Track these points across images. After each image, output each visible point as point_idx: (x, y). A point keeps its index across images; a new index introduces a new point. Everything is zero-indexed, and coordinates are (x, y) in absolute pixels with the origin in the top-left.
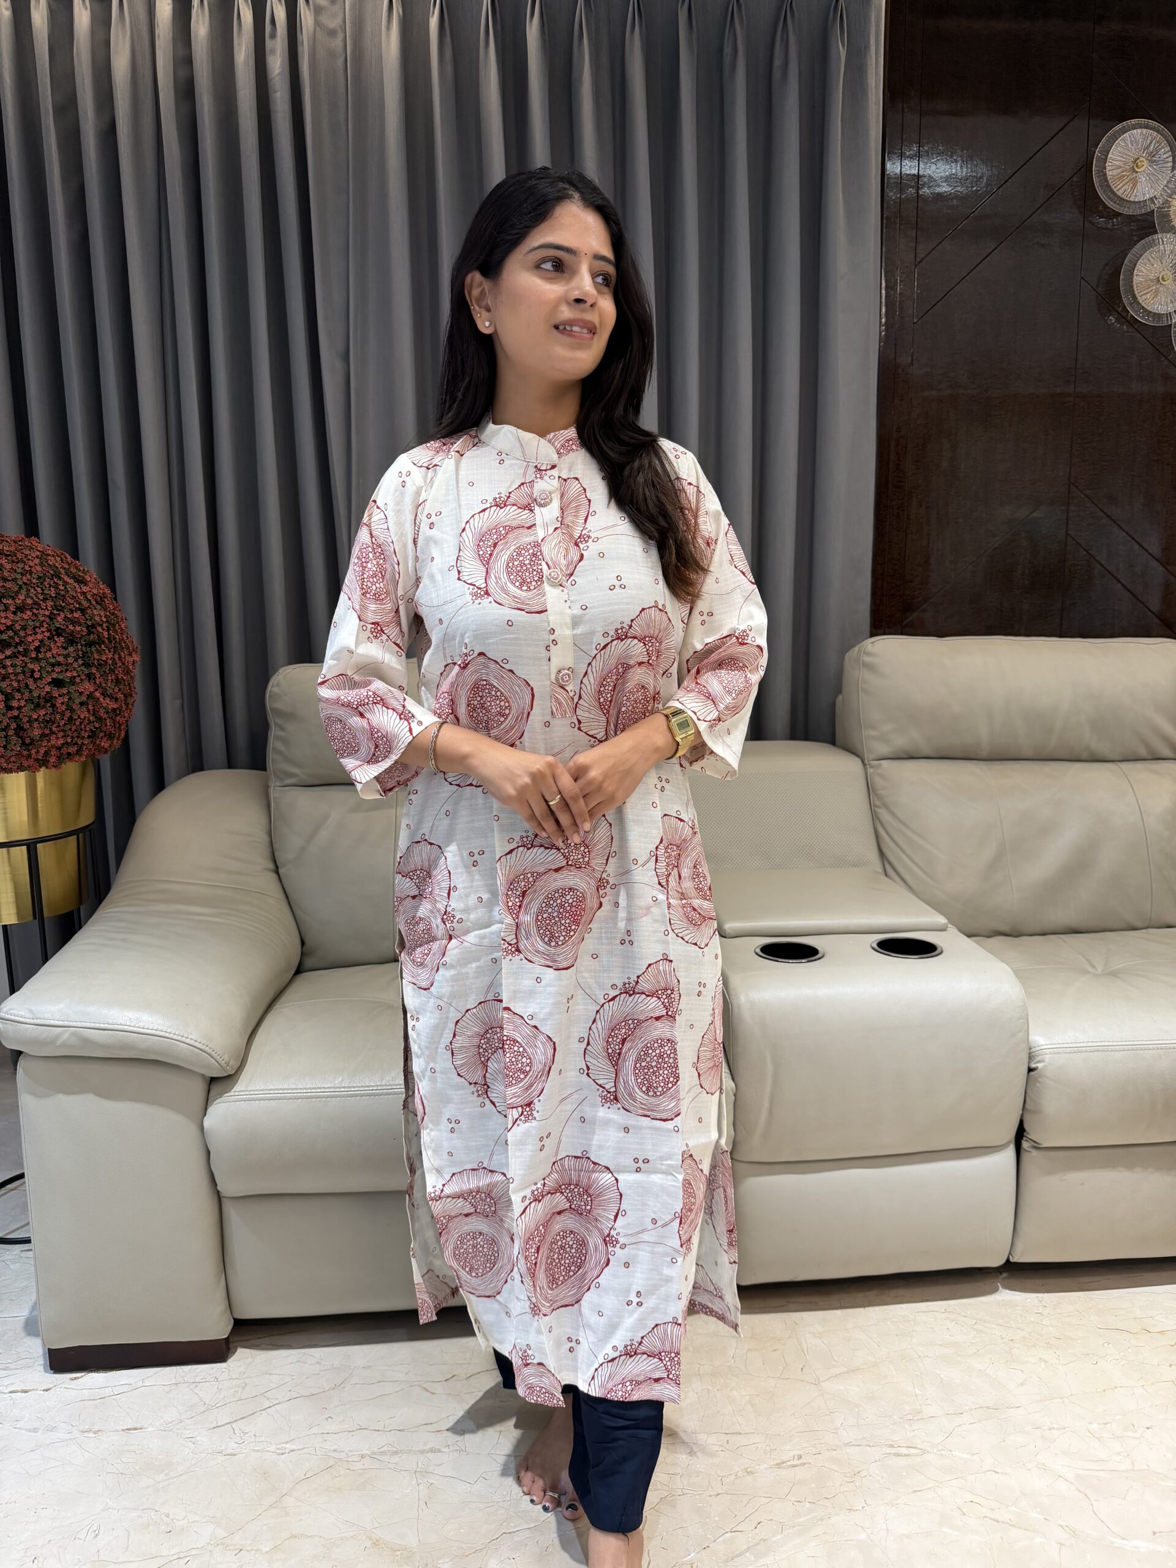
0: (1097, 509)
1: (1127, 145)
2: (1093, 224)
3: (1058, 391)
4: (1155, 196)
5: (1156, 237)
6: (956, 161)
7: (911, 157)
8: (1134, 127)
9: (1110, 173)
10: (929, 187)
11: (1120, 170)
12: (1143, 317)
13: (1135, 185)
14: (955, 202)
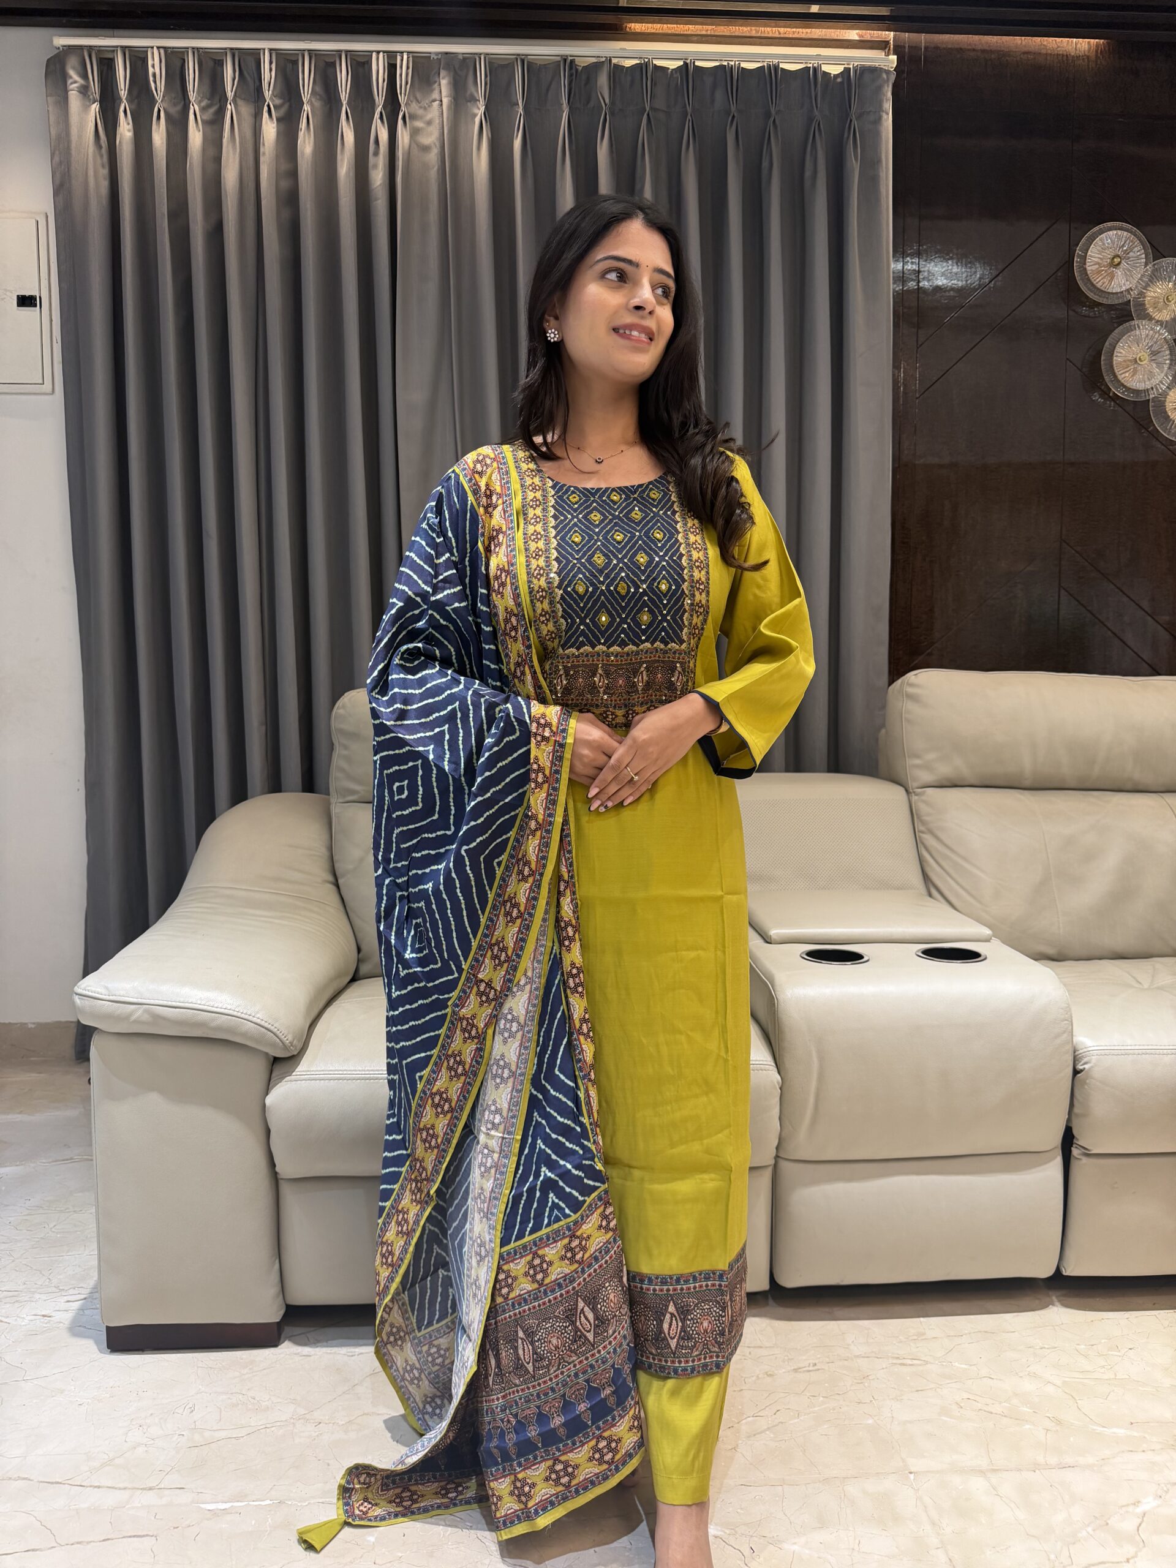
0: (1087, 564)
1: (1104, 244)
2: (1076, 313)
3: (1049, 458)
4: (1131, 288)
5: (1132, 323)
6: (951, 258)
7: (912, 255)
8: (1110, 229)
9: (1090, 268)
10: (929, 281)
11: (1097, 266)
12: (1123, 393)
13: (1112, 278)
14: (952, 293)
